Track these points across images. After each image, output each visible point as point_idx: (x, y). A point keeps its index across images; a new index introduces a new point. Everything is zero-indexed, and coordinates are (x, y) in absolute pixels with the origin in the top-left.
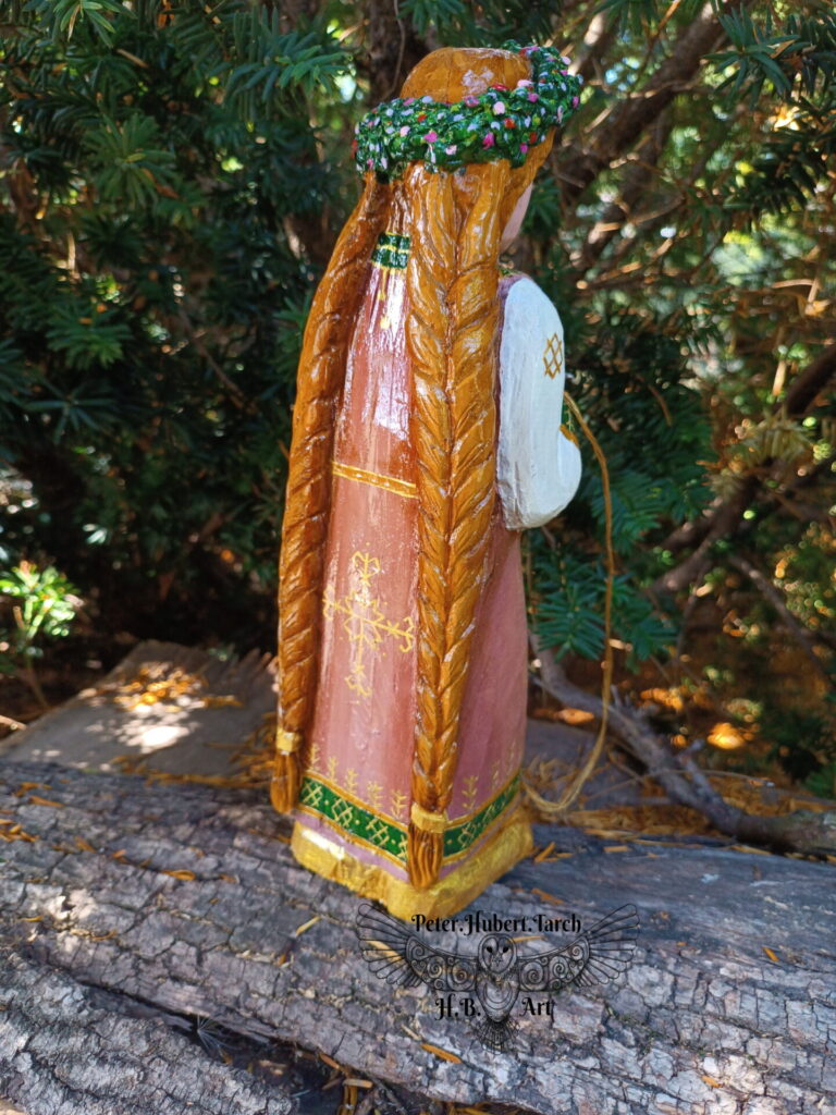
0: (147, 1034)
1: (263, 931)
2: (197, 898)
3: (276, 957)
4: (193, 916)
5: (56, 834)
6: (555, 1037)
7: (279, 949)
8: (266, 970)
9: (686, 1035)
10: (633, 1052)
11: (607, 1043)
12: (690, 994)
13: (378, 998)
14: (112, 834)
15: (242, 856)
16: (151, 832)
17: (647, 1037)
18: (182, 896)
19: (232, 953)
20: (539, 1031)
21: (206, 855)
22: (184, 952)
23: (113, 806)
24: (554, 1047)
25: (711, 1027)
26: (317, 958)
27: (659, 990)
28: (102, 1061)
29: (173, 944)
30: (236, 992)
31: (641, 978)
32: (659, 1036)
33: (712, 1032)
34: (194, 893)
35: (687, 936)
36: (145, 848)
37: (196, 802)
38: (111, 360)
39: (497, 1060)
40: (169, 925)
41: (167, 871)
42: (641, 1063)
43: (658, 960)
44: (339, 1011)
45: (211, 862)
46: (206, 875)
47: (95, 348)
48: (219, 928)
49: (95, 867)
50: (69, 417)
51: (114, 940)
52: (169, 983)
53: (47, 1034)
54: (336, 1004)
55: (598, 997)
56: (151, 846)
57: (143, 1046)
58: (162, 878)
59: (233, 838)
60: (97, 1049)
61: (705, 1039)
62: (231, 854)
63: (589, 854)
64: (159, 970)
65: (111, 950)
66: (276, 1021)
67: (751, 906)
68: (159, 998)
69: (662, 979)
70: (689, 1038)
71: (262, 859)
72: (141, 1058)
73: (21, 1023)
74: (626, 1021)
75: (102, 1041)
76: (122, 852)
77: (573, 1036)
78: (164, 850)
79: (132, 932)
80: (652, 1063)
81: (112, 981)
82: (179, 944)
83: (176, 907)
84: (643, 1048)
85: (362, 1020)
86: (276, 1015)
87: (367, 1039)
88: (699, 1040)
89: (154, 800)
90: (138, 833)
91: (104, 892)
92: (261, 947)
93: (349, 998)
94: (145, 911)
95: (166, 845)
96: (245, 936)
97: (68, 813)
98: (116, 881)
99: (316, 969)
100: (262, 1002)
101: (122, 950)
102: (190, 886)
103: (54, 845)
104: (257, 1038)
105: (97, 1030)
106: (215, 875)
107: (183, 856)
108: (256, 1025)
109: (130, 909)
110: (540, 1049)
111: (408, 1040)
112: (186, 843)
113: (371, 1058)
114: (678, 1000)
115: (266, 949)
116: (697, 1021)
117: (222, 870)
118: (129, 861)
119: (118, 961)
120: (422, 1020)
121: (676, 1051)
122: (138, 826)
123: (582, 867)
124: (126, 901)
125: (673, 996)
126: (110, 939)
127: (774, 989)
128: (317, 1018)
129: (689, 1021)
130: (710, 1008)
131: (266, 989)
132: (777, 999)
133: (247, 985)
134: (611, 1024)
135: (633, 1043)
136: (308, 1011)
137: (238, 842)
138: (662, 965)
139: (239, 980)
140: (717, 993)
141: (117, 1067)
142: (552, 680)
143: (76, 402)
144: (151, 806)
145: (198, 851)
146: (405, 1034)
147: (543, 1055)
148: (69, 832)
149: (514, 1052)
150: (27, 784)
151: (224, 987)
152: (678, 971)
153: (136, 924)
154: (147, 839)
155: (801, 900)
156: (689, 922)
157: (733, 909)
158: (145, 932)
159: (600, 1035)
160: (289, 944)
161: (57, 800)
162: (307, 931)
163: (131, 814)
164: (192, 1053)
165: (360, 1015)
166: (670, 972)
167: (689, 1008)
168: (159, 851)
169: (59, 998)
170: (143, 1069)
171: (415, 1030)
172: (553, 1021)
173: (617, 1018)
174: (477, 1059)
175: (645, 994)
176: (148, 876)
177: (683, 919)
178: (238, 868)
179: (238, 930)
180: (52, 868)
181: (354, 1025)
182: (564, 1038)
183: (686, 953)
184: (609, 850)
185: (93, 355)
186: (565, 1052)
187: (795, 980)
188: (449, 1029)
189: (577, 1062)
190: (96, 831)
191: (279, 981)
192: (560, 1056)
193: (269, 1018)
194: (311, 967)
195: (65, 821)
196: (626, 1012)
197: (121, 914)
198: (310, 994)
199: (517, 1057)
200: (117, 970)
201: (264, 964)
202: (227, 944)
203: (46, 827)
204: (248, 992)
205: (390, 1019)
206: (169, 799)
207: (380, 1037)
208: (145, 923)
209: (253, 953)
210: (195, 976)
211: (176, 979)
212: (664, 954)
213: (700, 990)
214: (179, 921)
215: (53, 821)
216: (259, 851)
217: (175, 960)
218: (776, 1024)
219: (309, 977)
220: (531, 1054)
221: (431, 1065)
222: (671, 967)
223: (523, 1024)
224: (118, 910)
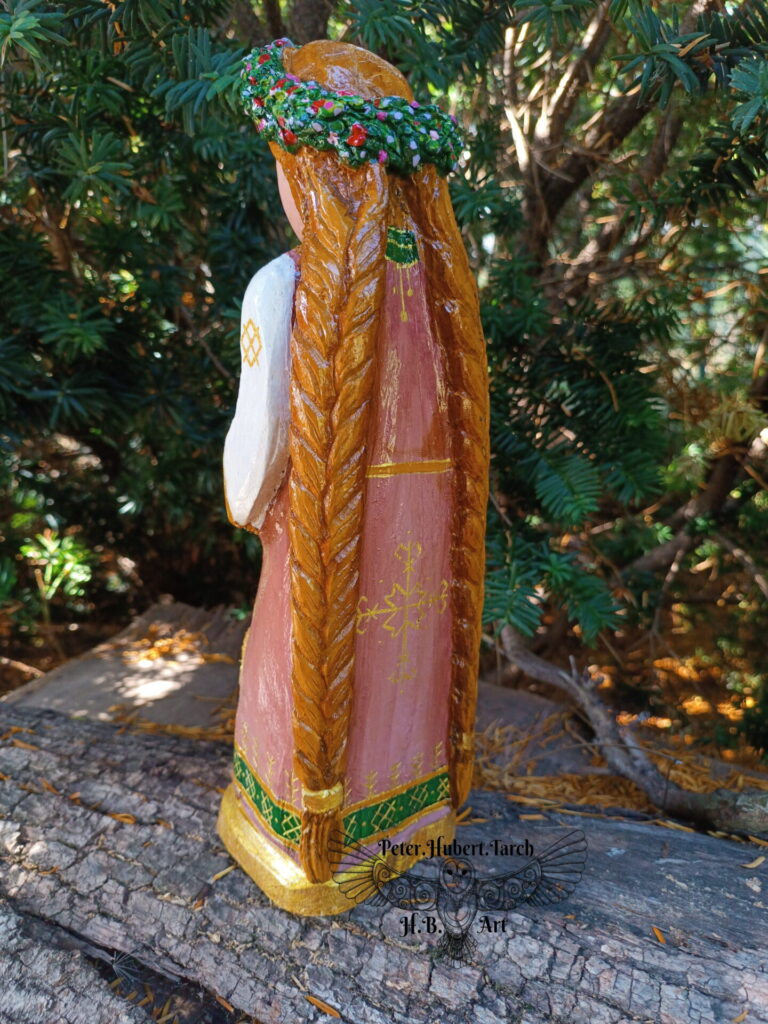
0: (63, 965)
1: (184, 875)
2: (132, 840)
3: (192, 901)
4: (126, 858)
5: (26, 775)
6: (430, 1000)
7: (195, 894)
8: (181, 912)
9: (557, 1010)
10: (504, 1022)
11: (479, 1010)
12: (567, 970)
13: (274, 947)
14: (73, 777)
15: (179, 804)
16: (106, 777)
17: (519, 1009)
18: (120, 838)
19: (155, 894)
20: (417, 993)
21: (148, 800)
22: (113, 890)
23: (81, 752)
24: (429, 1010)
25: (583, 1004)
26: (228, 904)
27: (536, 963)
28: (21, 986)
29: (106, 882)
30: (153, 931)
31: (521, 948)
32: (531, 1009)
33: (582, 1009)
34: (131, 836)
35: (578, 909)
36: (98, 792)
37: (154, 751)
38: (92, 350)
39: (373, 1018)
40: (105, 864)
41: (114, 814)
43: (543, 932)
44: (238, 956)
45: (151, 808)
46: (145, 820)
47: (77, 340)
48: (147, 870)
49: (51, 807)
50: (61, 406)
52: (98, 919)
54: (237, 949)
55: (478, 964)
56: (104, 790)
57: (57, 976)
58: (107, 821)
59: (175, 786)
60: (18, 976)
61: (576, 1016)
62: (170, 802)
63: (505, 820)
64: (89, 905)
65: (52, 884)
66: (183, 961)
67: (651, 883)
68: (88, 932)
69: (541, 952)
70: (559, 1013)
71: (197, 808)
72: (54, 987)
74: (500, 992)
75: (24, 968)
76: (78, 795)
77: (448, 1001)
78: (115, 794)
79: (72, 868)
81: (49, 914)
82: (111, 882)
83: (114, 848)
84: (514, 1019)
85: (258, 968)
86: (184, 955)
87: (259, 986)
88: (568, 1017)
89: (119, 747)
90: (96, 777)
91: (54, 829)
92: (180, 891)
93: (249, 945)
94: (86, 850)
95: (117, 790)
96: (167, 879)
97: (40, 756)
98: (66, 821)
99: (226, 915)
100: (174, 942)
101: (63, 884)
102: (129, 829)
103: (22, 784)
104: (168, 976)
105: (22, 958)
106: (153, 820)
107: (129, 801)
108: (167, 963)
109: (74, 847)
110: (416, 1010)
111: (295, 990)
112: (134, 789)
113: (259, 1005)
114: (554, 974)
115: (184, 893)
116: (570, 997)
117: (159, 816)
118: (84, 803)
119: (57, 895)
120: (311, 973)
122: (97, 771)
124: (71, 840)
125: (550, 970)
126: (54, 873)
127: (651, 972)
128: (218, 962)
129: (562, 996)
130: (584, 984)
131: (177, 930)
132: (652, 982)
133: (163, 925)
134: (488, 992)
135: (504, 1013)
136: (211, 955)
137: (177, 791)
138: (544, 939)
139: (156, 920)
140: (592, 971)
141: (32, 993)
142: (513, 648)
143: (69, 391)
144: (114, 752)
145: (142, 797)
146: (293, 984)
147: (417, 1017)
148: (38, 774)
149: (391, 1011)
150: (14, 728)
151: (143, 926)
152: (559, 945)
153: (77, 861)
154: (103, 783)
155: (705, 880)
156: (584, 895)
157: (630, 885)
158: (84, 869)
159: (474, 1002)
160: (205, 890)
161: (34, 744)
162: (222, 878)
163: (95, 759)
164: (99, 986)
165: (257, 961)
166: (551, 945)
167: (564, 984)
168: (110, 795)
170: (53, 996)
171: (303, 983)
172: (430, 984)
173: (493, 986)
174: (355, 1015)
175: (523, 965)
176: (94, 818)
177: (577, 892)
178: (175, 814)
179: (164, 873)
180: (15, 805)
181: (250, 972)
182: (439, 1003)
183: (571, 927)
184: (524, 817)
185: (76, 346)
186: (439, 1016)
187: (676, 964)
188: (334, 983)
190: (59, 773)
191: (191, 924)
192: (434, 1020)
193: (179, 958)
194: (221, 911)
195: (36, 764)
196: (502, 982)
197: (65, 851)
198: (216, 938)
199: (393, 1017)
200: (54, 903)
201: (179, 906)
202: (151, 885)
203: (19, 768)
204: (163, 932)
205: (283, 968)
206: (132, 748)
207: (271, 984)
208: (85, 861)
209: (172, 895)
210: (120, 914)
211: (104, 915)
212: (550, 926)
213: (577, 966)
214: (113, 861)
215: (25, 763)
216: (195, 801)
217: (105, 896)
218: (648, 1007)
219: (218, 922)
220: (406, 1015)
221: (311, 1017)
222: (552, 940)
223: (403, 984)
224: (63, 847)
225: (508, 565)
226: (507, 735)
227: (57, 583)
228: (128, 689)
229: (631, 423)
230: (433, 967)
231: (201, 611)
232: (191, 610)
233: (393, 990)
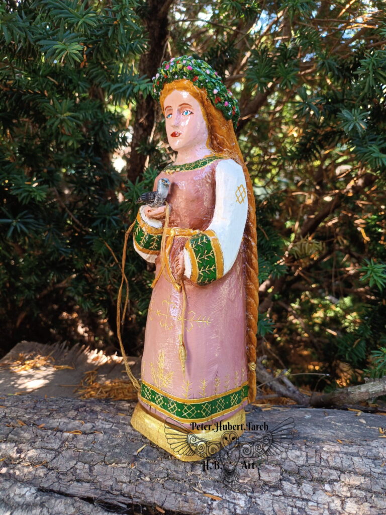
0: (73, 504)
1: (120, 453)
2: (85, 442)
3: (128, 464)
4: (84, 450)
5: (6, 420)
6: (262, 483)
7: (129, 460)
8: (125, 470)
10: (295, 486)
11: (284, 483)
12: (314, 459)
13: (180, 477)
14: (36, 418)
15: (103, 422)
16: (55, 415)
17: (300, 479)
18: (77, 442)
19: (106, 465)
20: (255, 482)
21: (86, 423)
22: (82, 467)
23: (32, 406)
24: (262, 488)
25: (325, 471)
26: (148, 463)
27: (301, 459)
29: (76, 464)
30: (111, 483)
31: (293, 455)
32: (304, 478)
33: (326, 474)
34: (83, 440)
35: (306, 438)
36: (53, 423)
37: (73, 402)
38: (40, 200)
39: (238, 497)
40: (73, 456)
41: (68, 431)
42: (299, 490)
43: (298, 447)
44: (163, 485)
45: (89, 426)
46: (88, 432)
48: (99, 454)
49: (31, 432)
50: (15, 226)
52: (75, 483)
53: (20, 510)
54: (161, 482)
55: (276, 465)
56: (58, 421)
57: (72, 510)
58: (66, 434)
59: (97, 415)
61: (324, 476)
62: (98, 422)
64: (70, 477)
65: (45, 470)
66: (132, 494)
67: (327, 425)
68: (70, 491)
69: (301, 454)
70: (317, 476)
71: (113, 423)
73: (5, 507)
74: (290, 473)
75: (50, 511)
76: (43, 425)
77: (269, 482)
78: (64, 423)
79: (55, 460)
80: (304, 489)
82: (79, 463)
83: (75, 447)
84: (299, 484)
85: (174, 488)
86: (132, 491)
87: (178, 496)
88: (321, 477)
89: (51, 403)
90: (48, 416)
91: (37, 443)
92: (121, 460)
93: (166, 478)
94: (60, 450)
95: (66, 420)
96: (112, 456)
97: (10, 410)
98: (43, 438)
99: (149, 467)
100: (124, 485)
101: (50, 470)
102: (81, 437)
103: (6, 424)
104: (122, 504)
105: (46, 505)
106: (92, 431)
107: (74, 424)
108: (121, 498)
109: (52, 450)
110: (257, 489)
111: (197, 493)
112: (74, 419)
113: (181, 503)
114: (309, 462)
115: (123, 461)
116: (319, 469)
117: (95, 429)
118: (45, 429)
119: (49, 475)
120: (202, 484)
121: (312, 483)
122: (48, 414)
123: (255, 417)
124: (50, 446)
125: (307, 461)
126: (43, 465)
127: (346, 454)
128: (152, 489)
129: (316, 470)
130: (323, 464)
131: (125, 479)
132: (348, 457)
133: (116, 479)
134: (284, 475)
135: (295, 482)
136: (147, 487)
137: (99, 417)
138: (300, 449)
139: (112, 477)
140: (324, 457)
143: (20, 220)
144: (51, 405)
145: (81, 421)
146: (195, 491)
147: (258, 492)
148: (12, 419)
149: (245, 492)
151: (104, 481)
152: (307, 451)
153: (56, 456)
154: (54, 419)
155: (346, 422)
156: (305, 433)
157: (321, 427)
158: (61, 460)
159: (281, 480)
160: (134, 458)
162: (141, 451)
163: (42, 409)
164: (97, 510)
165: (173, 485)
166: (304, 451)
167: (314, 465)
168: (62, 423)
169: (24, 493)
171: (199, 488)
172: (260, 476)
173: (286, 472)
174: (229, 498)
175: (296, 461)
176: (59, 434)
177: (302, 432)
178: (102, 428)
179: (108, 454)
180: (8, 435)
181: (170, 490)
182: (266, 484)
183: (308, 444)
185: (32, 197)
186: (267, 490)
187: (353, 449)
188: (214, 486)
189: (273, 493)
191: (132, 475)
192: (265, 492)
193: (128, 493)
194: (146, 467)
196: (289, 469)
197: (48, 452)
198: (147, 479)
199: (247, 495)
200: (48, 480)
201: (123, 468)
202: (104, 461)
204: (117, 482)
205: (187, 485)
206: (59, 402)
207: (183, 494)
208: (60, 455)
209: (117, 464)
210: (89, 478)
211: (78, 481)
212: (299, 445)
213: (317, 457)
214: (78, 453)
215: (4, 414)
216: (111, 420)
217: (78, 471)
218: (350, 467)
219: (145, 471)
220: (253, 492)
221: (210, 503)
222: (304, 449)
223: (247, 480)
224: (46, 451)
228: (20, 385)
229: (273, 245)
230: (259, 469)
233: (243, 483)
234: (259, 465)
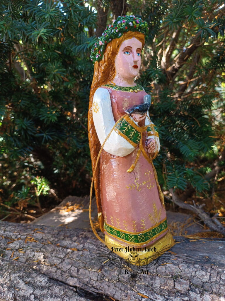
0: (63, 290)
1: (94, 263)
2: (77, 255)
3: (98, 270)
4: (76, 260)
5: (42, 240)
6: (175, 291)
7: (99, 268)
8: (95, 273)
9: (215, 290)
10: (199, 295)
11: (191, 292)
12: (215, 278)
13: (125, 280)
14: (56, 240)
15: (89, 244)
16: (66, 239)
17: (203, 291)
18: (74, 255)
19: (87, 269)
20: (171, 289)
21: (80, 244)
22: (74, 269)
23: (57, 233)
24: (175, 294)
25: (222, 288)
26: (109, 270)
27: (206, 277)
28: (52, 296)
29: (71, 267)
30: (87, 280)
31: (200, 274)
32: (206, 291)
33: (222, 289)
34: (77, 254)
35: (214, 263)
36: (65, 243)
37: (78, 232)
38: (55, 121)
39: (159, 297)
40: (70, 262)
41: (71, 248)
42: (201, 299)
43: (205, 269)
44: (115, 284)
45: (81, 246)
46: (80, 249)
47: (51, 118)
48: (83, 263)
49: (52, 248)
50: (45, 137)
51: (56, 266)
52: (70, 278)
53: (38, 290)
54: (114, 282)
55: (188, 279)
56: (66, 242)
57: (62, 293)
58: (69, 250)
59: (87, 240)
60: (50, 294)
61: (220, 291)
62: (86, 244)
63: (185, 242)
64: (67, 274)
65: (55, 269)
66: (98, 287)
68: (68, 282)
69: (206, 274)
70: (215, 291)
71: (95, 245)
72: (62, 296)
73: (32, 287)
74: (196, 287)
75: (52, 292)
76: (59, 244)
77: (181, 291)
78: (69, 243)
79: (61, 264)
80: (205, 299)
81: (55, 277)
82: (73, 267)
83: (72, 258)
84: (202, 294)
85: (121, 287)
86: (98, 286)
87: (123, 292)
88: (218, 292)
89: (68, 232)
90: (63, 239)
91: (54, 254)
92: (94, 267)
93: (117, 281)
94: (64, 258)
95: (70, 242)
96: (90, 265)
97: (46, 235)
98: (57, 251)
99: (109, 273)
100: (94, 282)
101: (58, 269)
102: (76, 252)
103: (42, 243)
104: (93, 293)
105: (51, 289)
106: (82, 249)
107: (74, 245)
108: (93, 289)
109: (60, 258)
110: (172, 294)
111: (134, 292)
112: (75, 241)
113: (123, 297)
114: (211, 280)
115: (95, 268)
116: (218, 286)
117: (84, 248)
118: (60, 246)
119: (57, 272)
120: (138, 286)
121: (212, 295)
122: (63, 238)
123: (183, 245)
124: (59, 256)
125: (210, 279)
126: (55, 266)
128: (109, 286)
129: (215, 286)
130: (221, 282)
131: (95, 278)
133: (90, 278)
134: (192, 287)
135: (199, 293)
136: (106, 285)
137: (88, 241)
138: (206, 270)
139: (88, 276)
140: (223, 278)
141: (55, 298)
142: (176, 199)
143: (47, 134)
144: (67, 233)
145: (78, 243)
146: (133, 290)
147: (172, 296)
148: (46, 240)
149: (164, 295)
150: (36, 229)
151: (84, 278)
152: (211, 272)
153: (62, 262)
154: (65, 241)
156: (214, 259)
158: (64, 264)
159: (189, 290)
160: (101, 267)
161: (43, 232)
163: (61, 235)
164: (75, 295)
165: (121, 285)
166: (209, 272)
167: (215, 283)
168: (68, 244)
169: (41, 280)
170: (62, 299)
171: (136, 289)
172: (175, 286)
173: (194, 285)
174: (153, 297)
175: (201, 279)
176: (65, 250)
177: (213, 258)
178: (88, 247)
179: (88, 263)
180: (41, 248)
181: (119, 288)
182: (178, 291)
183: (214, 267)
184: (191, 241)
185: (50, 120)
186: (179, 296)
188: (145, 289)
189: (182, 298)
190: (52, 239)
191: (99, 276)
192: (177, 297)
193: (96, 287)
194: (107, 272)
195: (45, 237)
196: (196, 284)
197: (58, 259)
198: (107, 280)
199: (165, 297)
200: (57, 274)
201: (95, 272)
202: (85, 267)
203: (40, 239)
204: (90, 280)
205: (129, 286)
206: (71, 231)
207: (126, 291)
208: (64, 262)
209: (92, 269)
210: (77, 276)
211: (72, 277)
212: (207, 267)
213: (218, 277)
214: (72, 261)
215: (42, 237)
216: (94, 243)
217: (71, 271)
219: (107, 275)
220: (169, 296)
221: (140, 299)
222: (209, 271)
223: (166, 287)
224: (57, 258)
225: (174, 172)
226: (177, 224)
227: (41, 191)
229: (204, 130)
230: (175, 281)
231: (81, 198)
232: (77, 198)
233: (163, 289)
234: (176, 278)
